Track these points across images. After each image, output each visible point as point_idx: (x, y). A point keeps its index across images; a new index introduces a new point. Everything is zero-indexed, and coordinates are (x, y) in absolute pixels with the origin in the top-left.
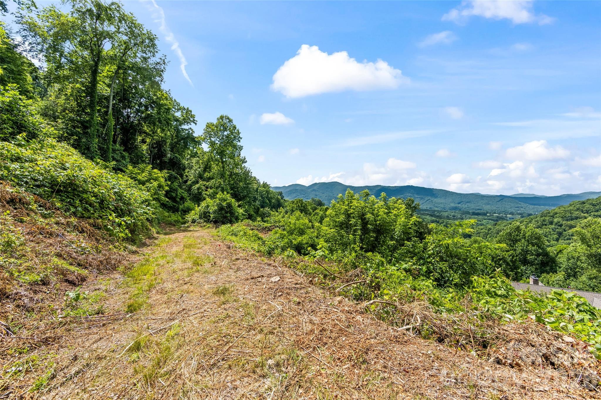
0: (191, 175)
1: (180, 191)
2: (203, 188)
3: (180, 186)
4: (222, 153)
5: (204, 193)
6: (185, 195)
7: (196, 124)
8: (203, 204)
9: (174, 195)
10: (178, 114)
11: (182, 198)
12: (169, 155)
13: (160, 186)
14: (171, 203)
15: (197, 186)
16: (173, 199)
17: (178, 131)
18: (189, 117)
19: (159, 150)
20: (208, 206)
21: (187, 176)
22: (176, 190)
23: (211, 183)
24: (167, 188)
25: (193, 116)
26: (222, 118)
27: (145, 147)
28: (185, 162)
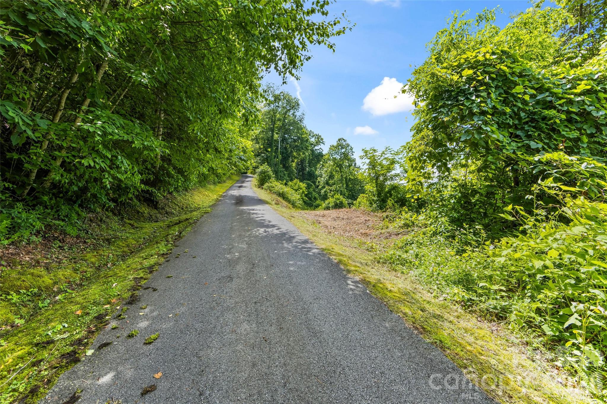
0: (322, 181)
1: (314, 193)
2: (328, 191)
3: (314, 191)
4: (340, 166)
5: (329, 194)
6: (317, 196)
7: (324, 144)
8: (327, 202)
9: (310, 196)
10: (313, 140)
11: (315, 199)
12: (307, 169)
13: (303, 192)
14: (309, 202)
15: (324, 190)
16: (310, 199)
17: (312, 151)
18: (319, 140)
19: (302, 166)
20: (329, 203)
21: (319, 182)
22: (312, 193)
23: (333, 188)
24: (306, 193)
25: (322, 139)
26: (339, 140)
27: (294, 164)
28: (317, 173)
